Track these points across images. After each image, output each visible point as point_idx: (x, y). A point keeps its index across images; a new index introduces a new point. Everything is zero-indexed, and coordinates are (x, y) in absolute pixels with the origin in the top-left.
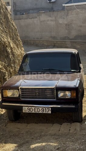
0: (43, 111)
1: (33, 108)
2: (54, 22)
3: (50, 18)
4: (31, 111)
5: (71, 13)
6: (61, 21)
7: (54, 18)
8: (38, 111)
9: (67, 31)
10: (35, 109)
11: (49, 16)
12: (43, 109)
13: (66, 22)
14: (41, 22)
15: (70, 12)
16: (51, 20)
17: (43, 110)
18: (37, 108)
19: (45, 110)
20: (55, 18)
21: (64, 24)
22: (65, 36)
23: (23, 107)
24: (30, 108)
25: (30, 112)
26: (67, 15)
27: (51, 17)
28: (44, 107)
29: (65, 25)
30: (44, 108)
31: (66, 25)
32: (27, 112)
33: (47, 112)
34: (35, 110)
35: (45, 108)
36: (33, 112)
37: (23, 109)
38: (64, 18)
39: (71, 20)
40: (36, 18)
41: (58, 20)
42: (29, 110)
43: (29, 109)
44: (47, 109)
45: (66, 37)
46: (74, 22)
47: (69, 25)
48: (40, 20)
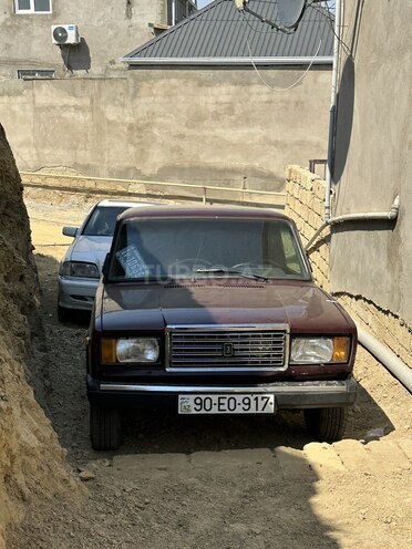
0: (247, 407)
1: (215, 398)
2: (89, 117)
3: (73, 101)
4: (208, 408)
5: (150, 88)
6: (111, 113)
7: (87, 102)
8: (232, 407)
9: (132, 149)
10: (222, 401)
11: (69, 93)
12: (246, 401)
13: (128, 119)
14: (38, 110)
15: (145, 84)
16: (76, 108)
17: (249, 404)
18: (228, 396)
19: (253, 403)
20: (92, 102)
21: (123, 123)
22: (127, 164)
23: (180, 396)
24: (203, 397)
25: (203, 411)
26: (135, 96)
27: (75, 96)
28: (253, 393)
29: (126, 130)
30: (252, 398)
31: (131, 128)
32: (194, 412)
33: (260, 411)
34: (220, 404)
35: (255, 396)
36: (215, 411)
37: (180, 401)
38: (123, 105)
39: (148, 113)
40: (19, 93)
41: (102, 108)
42: (201, 404)
43: (198, 401)
44: (260, 399)
45: (128, 169)
46: (159, 120)
47: (139, 129)
48: (34, 102)
